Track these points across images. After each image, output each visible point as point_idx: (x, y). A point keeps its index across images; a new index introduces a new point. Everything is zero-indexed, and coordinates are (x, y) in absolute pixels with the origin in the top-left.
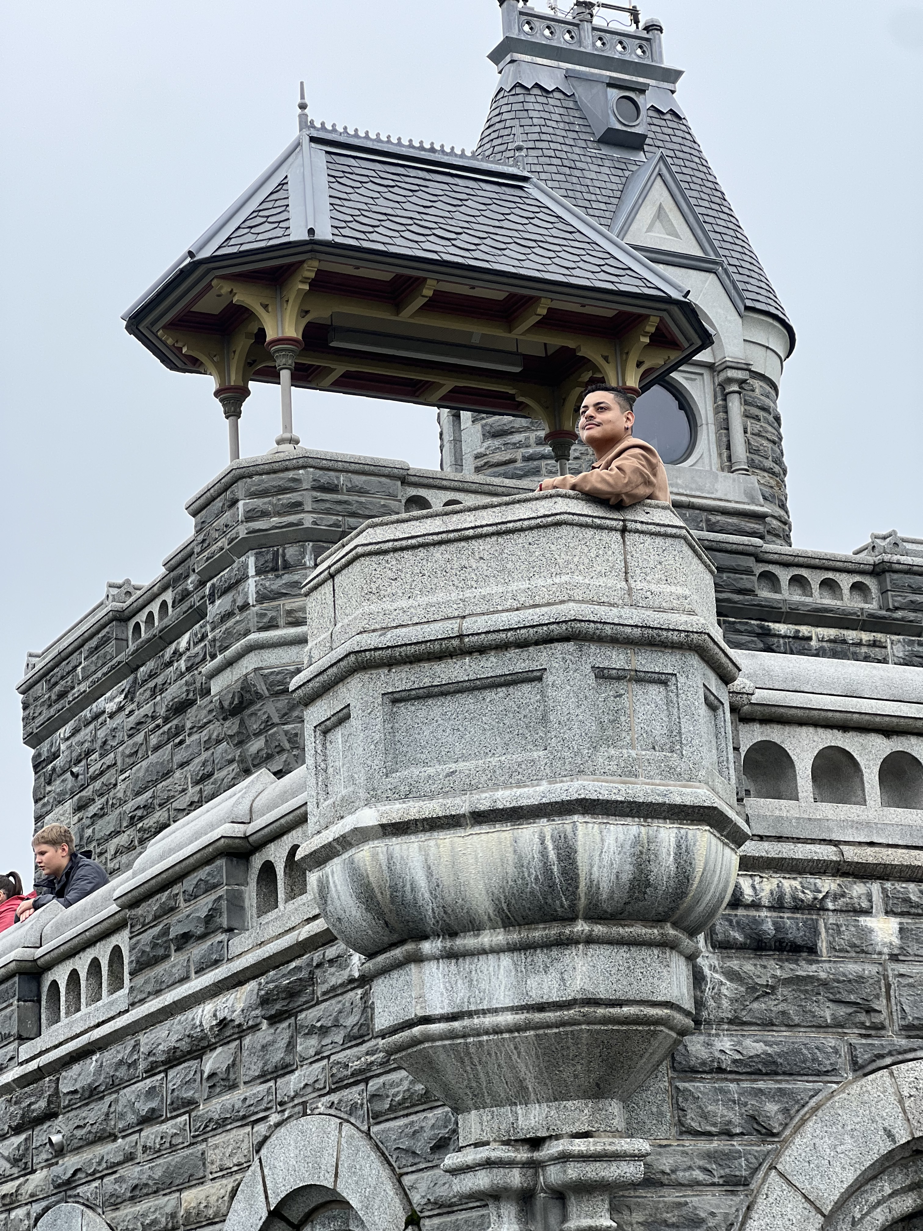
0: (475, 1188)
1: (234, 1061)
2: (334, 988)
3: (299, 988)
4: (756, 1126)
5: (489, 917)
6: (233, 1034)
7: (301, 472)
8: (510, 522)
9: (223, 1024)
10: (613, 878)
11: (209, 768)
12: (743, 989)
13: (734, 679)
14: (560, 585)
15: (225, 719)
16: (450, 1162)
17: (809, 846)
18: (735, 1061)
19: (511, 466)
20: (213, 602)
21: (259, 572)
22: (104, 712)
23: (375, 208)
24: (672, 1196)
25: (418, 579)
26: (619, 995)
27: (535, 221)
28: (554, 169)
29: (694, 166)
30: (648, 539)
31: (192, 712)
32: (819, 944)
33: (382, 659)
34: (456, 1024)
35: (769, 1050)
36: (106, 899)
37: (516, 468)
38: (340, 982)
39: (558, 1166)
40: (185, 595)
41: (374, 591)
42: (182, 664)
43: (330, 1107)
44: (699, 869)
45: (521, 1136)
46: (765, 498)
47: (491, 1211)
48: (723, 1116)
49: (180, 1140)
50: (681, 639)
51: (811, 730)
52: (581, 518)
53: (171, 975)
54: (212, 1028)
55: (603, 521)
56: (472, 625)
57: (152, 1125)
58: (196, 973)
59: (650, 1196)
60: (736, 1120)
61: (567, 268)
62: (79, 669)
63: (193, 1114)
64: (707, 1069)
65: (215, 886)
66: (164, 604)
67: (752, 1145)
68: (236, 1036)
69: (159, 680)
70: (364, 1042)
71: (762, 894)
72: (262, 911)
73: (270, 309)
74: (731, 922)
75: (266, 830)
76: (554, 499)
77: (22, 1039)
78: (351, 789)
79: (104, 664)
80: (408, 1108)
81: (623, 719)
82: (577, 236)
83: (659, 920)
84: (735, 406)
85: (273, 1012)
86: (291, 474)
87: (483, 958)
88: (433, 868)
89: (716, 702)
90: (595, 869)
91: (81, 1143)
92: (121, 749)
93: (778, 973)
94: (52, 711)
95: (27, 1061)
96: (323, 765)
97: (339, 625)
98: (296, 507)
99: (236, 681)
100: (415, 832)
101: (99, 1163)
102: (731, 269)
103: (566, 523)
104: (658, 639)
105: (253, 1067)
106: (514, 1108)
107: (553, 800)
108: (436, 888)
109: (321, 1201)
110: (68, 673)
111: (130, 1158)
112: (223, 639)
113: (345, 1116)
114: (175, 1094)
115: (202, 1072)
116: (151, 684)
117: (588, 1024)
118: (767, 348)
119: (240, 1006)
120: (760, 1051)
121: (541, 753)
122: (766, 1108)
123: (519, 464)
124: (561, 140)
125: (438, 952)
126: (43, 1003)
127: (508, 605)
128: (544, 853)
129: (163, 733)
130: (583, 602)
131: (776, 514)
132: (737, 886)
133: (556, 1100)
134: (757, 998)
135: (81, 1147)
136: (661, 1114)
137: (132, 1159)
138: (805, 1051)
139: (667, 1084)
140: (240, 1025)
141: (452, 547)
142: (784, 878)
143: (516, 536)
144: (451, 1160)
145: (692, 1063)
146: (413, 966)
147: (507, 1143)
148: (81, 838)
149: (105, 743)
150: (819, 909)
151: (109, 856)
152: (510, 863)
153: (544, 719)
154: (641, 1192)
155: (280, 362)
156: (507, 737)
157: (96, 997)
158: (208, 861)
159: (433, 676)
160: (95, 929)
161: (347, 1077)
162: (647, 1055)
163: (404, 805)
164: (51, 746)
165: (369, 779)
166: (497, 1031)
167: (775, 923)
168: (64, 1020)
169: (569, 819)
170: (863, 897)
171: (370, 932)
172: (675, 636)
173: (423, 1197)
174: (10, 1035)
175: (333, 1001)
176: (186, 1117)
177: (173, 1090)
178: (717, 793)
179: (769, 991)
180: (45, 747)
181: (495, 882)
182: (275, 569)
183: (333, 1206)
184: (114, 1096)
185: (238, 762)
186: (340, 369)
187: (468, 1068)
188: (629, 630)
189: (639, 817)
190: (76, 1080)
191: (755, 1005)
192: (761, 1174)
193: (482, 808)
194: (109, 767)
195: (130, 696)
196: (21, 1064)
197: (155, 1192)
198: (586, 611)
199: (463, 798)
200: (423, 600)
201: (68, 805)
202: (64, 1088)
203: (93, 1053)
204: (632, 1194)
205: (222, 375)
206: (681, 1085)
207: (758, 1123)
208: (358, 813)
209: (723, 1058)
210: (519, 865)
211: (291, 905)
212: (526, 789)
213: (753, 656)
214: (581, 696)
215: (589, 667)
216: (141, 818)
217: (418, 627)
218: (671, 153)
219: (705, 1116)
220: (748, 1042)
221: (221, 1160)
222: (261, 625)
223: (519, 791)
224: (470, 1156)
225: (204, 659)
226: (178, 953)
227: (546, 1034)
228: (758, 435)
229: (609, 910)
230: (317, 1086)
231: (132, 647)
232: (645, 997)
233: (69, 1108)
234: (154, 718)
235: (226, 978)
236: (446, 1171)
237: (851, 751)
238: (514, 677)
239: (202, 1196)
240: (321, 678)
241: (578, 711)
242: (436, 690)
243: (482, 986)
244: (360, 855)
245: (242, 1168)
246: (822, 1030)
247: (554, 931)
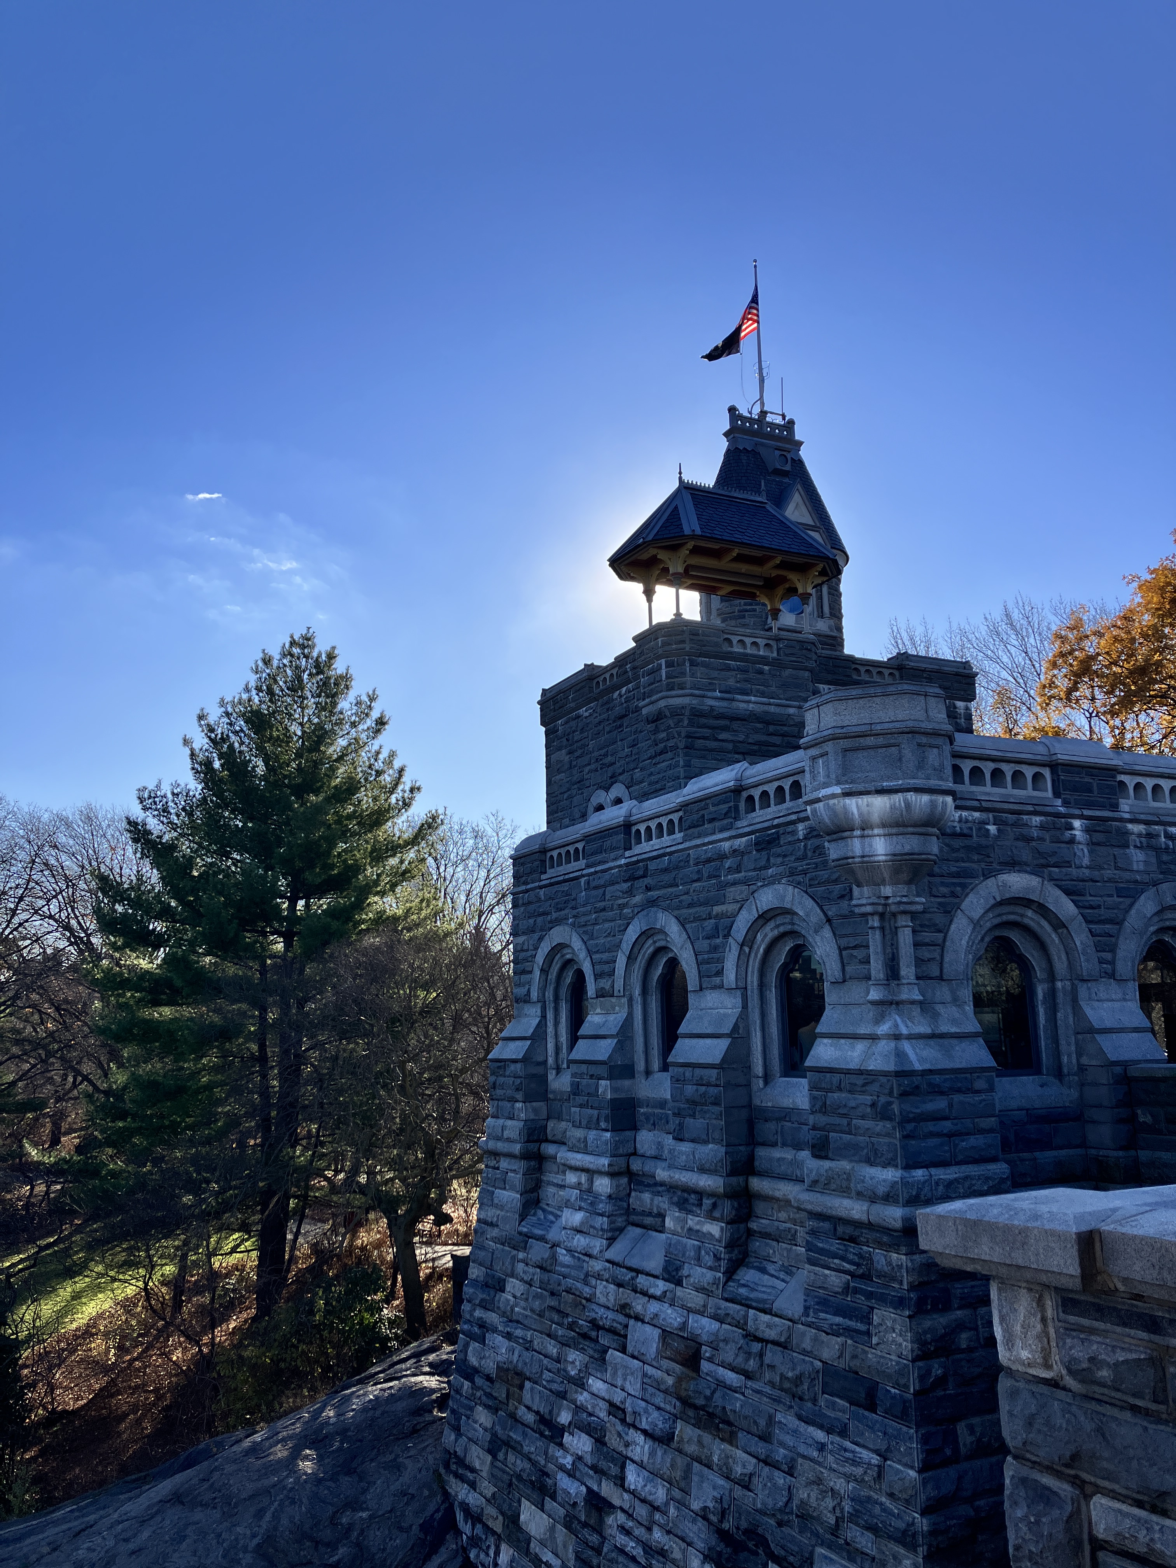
0: (861, 911)
1: (740, 863)
2: (789, 842)
3: (772, 840)
5: (878, 825)
7: (685, 628)
8: (887, 692)
9: (735, 849)
10: (922, 813)
12: (950, 849)
14: (906, 715)
15: (648, 724)
16: (855, 903)
17: (971, 801)
18: (947, 873)
21: (667, 667)
22: (581, 716)
24: (931, 916)
26: (920, 851)
27: (773, 523)
30: (933, 698)
31: (627, 719)
34: (863, 859)
35: (958, 869)
38: (792, 840)
39: (896, 906)
40: (625, 672)
41: (838, 713)
42: (622, 700)
43: (788, 882)
44: (947, 810)
45: (882, 895)
46: (836, 629)
47: (869, 918)
48: (943, 891)
49: (712, 889)
50: (938, 732)
51: (970, 760)
52: (913, 692)
53: (706, 831)
54: (727, 851)
55: (920, 692)
56: (875, 727)
57: (697, 883)
59: (922, 916)
60: (948, 892)
61: (788, 544)
63: (719, 880)
65: (728, 802)
66: (612, 675)
67: (952, 901)
68: (741, 855)
69: (610, 705)
71: (956, 817)
72: (749, 813)
73: (671, 559)
75: (749, 784)
77: (626, 849)
78: (827, 780)
79: (582, 696)
80: (827, 883)
81: (925, 760)
83: (932, 827)
84: (825, 590)
85: (759, 847)
86: (681, 629)
87: (874, 838)
88: (859, 808)
90: (916, 810)
91: (661, 887)
92: (591, 731)
94: (556, 713)
95: (629, 857)
97: (823, 723)
99: (655, 710)
100: (854, 796)
101: (670, 895)
103: (908, 693)
105: (749, 866)
106: (880, 886)
107: (905, 787)
109: (784, 912)
110: (565, 699)
111: (686, 893)
112: (648, 693)
113: (795, 885)
114: (710, 872)
115: (723, 866)
116: (606, 706)
117: (914, 860)
119: (742, 845)
120: (955, 870)
121: (899, 771)
122: (957, 888)
125: (858, 835)
126: (633, 838)
128: (900, 804)
130: (913, 720)
131: (840, 638)
133: (895, 884)
134: (954, 852)
136: (927, 889)
138: (969, 870)
139: (928, 880)
140: (742, 851)
142: (963, 812)
143: (890, 696)
145: (934, 873)
146: (848, 839)
147: (877, 898)
148: (570, 765)
149: (582, 728)
152: (888, 808)
153: (900, 760)
155: (671, 578)
156: (886, 765)
157: (661, 837)
159: (860, 743)
161: (797, 872)
163: (850, 786)
164: (554, 727)
166: (878, 862)
167: (960, 827)
168: (645, 845)
169: (909, 793)
170: (987, 818)
171: (831, 827)
172: (935, 731)
173: (835, 913)
174: (621, 847)
175: (789, 846)
176: (715, 881)
178: (950, 783)
179: (958, 850)
180: (550, 727)
181: (882, 813)
183: (789, 914)
184: (677, 872)
186: (690, 582)
187: (867, 873)
188: (928, 730)
189: (930, 793)
190: (657, 866)
191: (953, 855)
192: (955, 910)
194: (585, 738)
195: (595, 710)
196: (626, 858)
197: (699, 906)
198: (916, 724)
199: (871, 784)
200: (857, 718)
201: (563, 751)
202: (651, 868)
203: (665, 856)
204: (919, 915)
205: (646, 583)
206: (931, 880)
207: (953, 893)
208: (832, 788)
209: (944, 872)
210: (891, 809)
212: (894, 783)
214: (912, 752)
215: (915, 742)
217: (855, 726)
219: (939, 890)
220: (951, 867)
221: (734, 896)
222: (667, 689)
226: (710, 824)
227: (896, 863)
228: (834, 602)
229: (920, 824)
230: (782, 874)
231: (596, 690)
232: (926, 852)
233: (653, 874)
234: (608, 720)
235: (735, 835)
237: (982, 767)
238: (889, 745)
239: (724, 908)
241: (911, 757)
242: (862, 747)
243: (874, 847)
244: (832, 802)
245: (745, 899)
246: (974, 863)
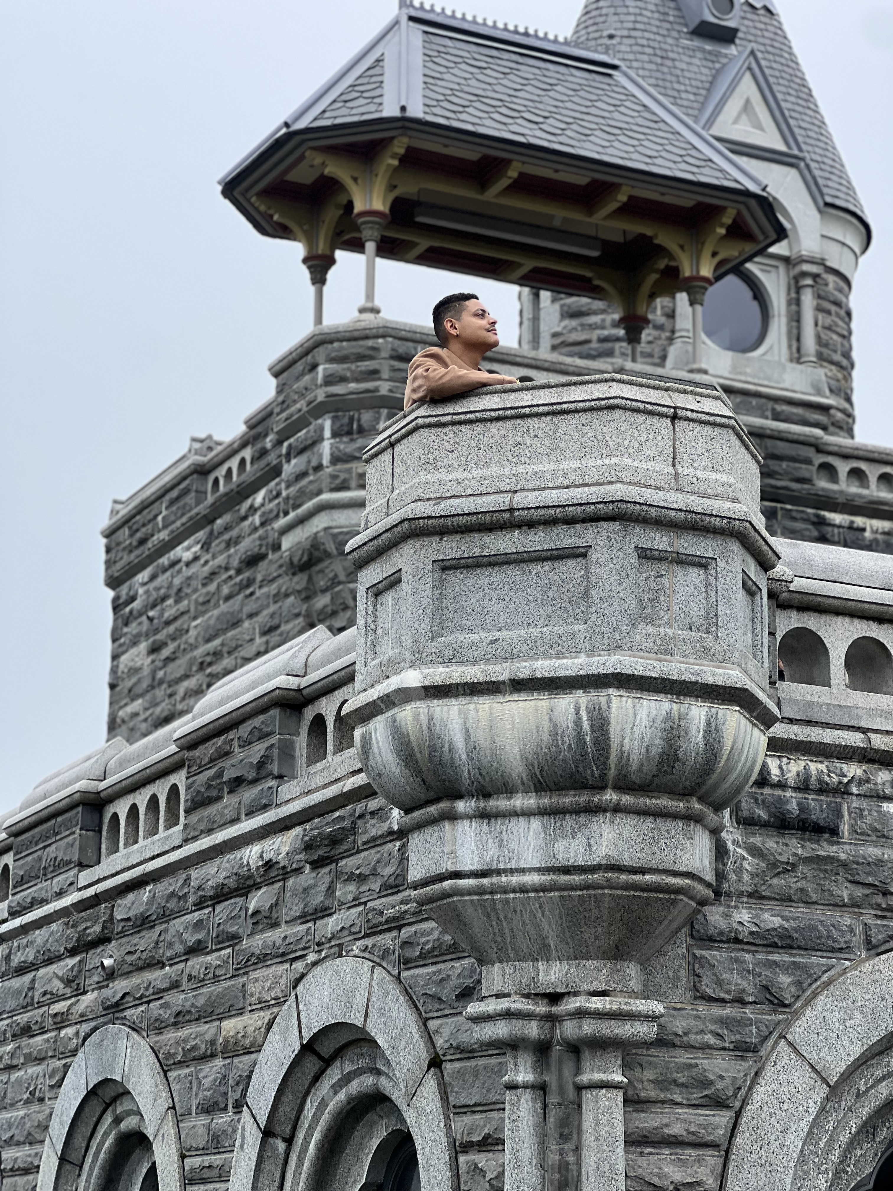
0: (495, 1036)
1: (277, 900)
2: (373, 839)
3: (340, 837)
4: (768, 996)
5: (522, 781)
6: (278, 875)
7: (380, 341)
8: (565, 403)
9: (269, 865)
10: (643, 751)
11: (276, 621)
12: (764, 865)
13: (773, 567)
14: (610, 466)
15: (294, 574)
16: (472, 1011)
17: (837, 732)
18: (752, 933)
19: (586, 346)
20: (288, 461)
21: (335, 434)
22: (179, 561)
23: (466, 89)
24: (683, 1057)
25: (474, 452)
26: (642, 863)
27: (622, 109)
28: (645, 58)
29: (783, 61)
30: (697, 427)
31: (263, 565)
32: (842, 827)
33: (435, 527)
34: (485, 881)
35: (786, 925)
36: (167, 740)
37: (591, 349)
38: (380, 833)
39: (575, 1022)
40: (263, 453)
41: (431, 461)
42: (257, 519)
43: (365, 951)
44: (727, 747)
45: (541, 990)
46: (831, 390)
47: (509, 1059)
48: (737, 984)
49: (223, 972)
50: (724, 525)
51: (847, 620)
52: (634, 403)
53: (222, 815)
54: (258, 868)
55: (655, 407)
56: (522, 500)
57: (198, 956)
58: (246, 815)
59: (662, 1055)
60: (750, 989)
61: (650, 157)
62: (160, 518)
63: (237, 948)
64: (724, 939)
65: (268, 735)
66: (243, 461)
67: (763, 1014)
68: (280, 877)
69: (234, 533)
70: (399, 891)
71: (789, 775)
72: (312, 761)
73: (360, 181)
74: (756, 800)
75: (319, 684)
76: (609, 384)
77: (82, 866)
78: (397, 651)
79: (183, 515)
80: (436, 956)
81: (662, 598)
82: (661, 125)
83: (685, 794)
84: (808, 300)
85: (316, 857)
86: (370, 343)
87: (513, 820)
88: (471, 731)
89: (754, 587)
90: (626, 741)
91: (131, 968)
92: (194, 597)
93: (800, 851)
94: (133, 556)
95: (86, 887)
96: (373, 626)
97: (396, 492)
98: (374, 374)
99: (307, 539)
100: (456, 696)
101: (147, 989)
102: (813, 165)
103: (619, 407)
104: (701, 523)
105: (295, 908)
106: (535, 963)
107: (590, 673)
108: (473, 750)
109: (351, 1038)
110: (150, 521)
111: (175, 985)
112: (296, 498)
113: (378, 960)
114: (221, 928)
115: (247, 909)
116: (226, 537)
117: (612, 888)
118: (844, 244)
119: (285, 850)
120: (777, 925)
121: (582, 627)
122: (779, 980)
123: (594, 345)
124: (655, 29)
125: (471, 812)
126: (104, 833)
127: (558, 483)
128: (578, 723)
129: (235, 584)
130: (630, 483)
131: (841, 407)
132: (764, 766)
133: (576, 958)
134: (778, 874)
135: (131, 972)
136: (678, 979)
137: (177, 987)
138: (820, 928)
139: (684, 950)
140: (284, 867)
141: (509, 424)
142: (811, 761)
143: (570, 417)
144: (473, 1008)
145: (710, 932)
146: (447, 823)
147: (527, 996)
148: (154, 679)
149: (180, 590)
150: (844, 793)
151: (178, 697)
152: (546, 730)
153: (586, 595)
154: (653, 1051)
155: (366, 233)
156: (550, 609)
157: (153, 831)
158: (263, 710)
159: (483, 547)
160: (155, 767)
161: (381, 924)
162: (666, 922)
163: (447, 669)
164: (130, 590)
165: (415, 642)
166: (523, 889)
167: (799, 804)
168: (122, 851)
169: (604, 692)
170: (887, 784)
171: (408, 789)
172: (717, 522)
173: (446, 1041)
174: (70, 862)
175: (373, 851)
176: (230, 950)
177: (219, 924)
178: (750, 676)
179: (790, 868)
180: (124, 590)
181: (530, 747)
182: (349, 433)
183: (362, 1043)
184: (164, 926)
185: (304, 616)
186: (424, 244)
187: (494, 923)
188: (673, 513)
189: (671, 694)
190: (129, 908)
191: (775, 881)
192: (770, 1042)
193: (522, 676)
194: (182, 614)
195: (206, 546)
196: (80, 890)
197: (197, 1019)
198: (633, 493)
199: (504, 665)
200: (477, 473)
201: (143, 646)
202: (119, 915)
203: (147, 883)
204: (645, 1052)
205: (310, 243)
206: (698, 952)
207: (770, 993)
208: (403, 674)
209: (741, 929)
210: (554, 733)
211: (338, 758)
212: (565, 661)
213: (795, 545)
214: (623, 574)
215: (632, 546)
216: (210, 664)
217: (471, 499)
218: (762, 48)
219: (719, 983)
220: (766, 916)
221: (260, 993)
222: (333, 486)
223: (558, 662)
224: (491, 1006)
225: (277, 516)
226: (231, 796)
227: (570, 896)
228: (829, 328)
229: (638, 782)
230: (353, 930)
231: (210, 499)
232: (667, 866)
233: (122, 934)
234: (227, 569)
235: (273, 822)
236: (468, 1019)
237: (885, 642)
238: (560, 552)
239: (240, 1026)
240: (375, 542)
241: (619, 589)
242: (485, 560)
243: (513, 846)
244: (402, 714)
245: (279, 1002)
246: (838, 909)
247: (583, 798)
